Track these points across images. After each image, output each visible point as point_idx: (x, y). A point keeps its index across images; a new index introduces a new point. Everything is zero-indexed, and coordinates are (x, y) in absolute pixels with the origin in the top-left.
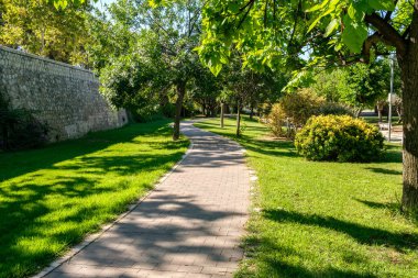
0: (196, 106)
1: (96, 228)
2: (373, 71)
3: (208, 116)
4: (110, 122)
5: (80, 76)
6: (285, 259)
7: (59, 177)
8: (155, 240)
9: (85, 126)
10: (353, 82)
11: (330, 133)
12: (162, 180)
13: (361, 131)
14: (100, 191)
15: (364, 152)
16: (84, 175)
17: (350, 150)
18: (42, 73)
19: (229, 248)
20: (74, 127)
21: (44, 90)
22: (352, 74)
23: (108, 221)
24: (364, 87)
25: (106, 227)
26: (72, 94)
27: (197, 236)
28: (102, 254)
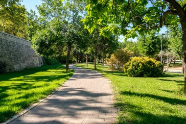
0: (74, 59)
1: (36, 101)
2: (153, 41)
3: (79, 63)
4: (35, 64)
5: (21, 42)
6: (141, 111)
7: (13, 83)
8: (69, 105)
9: (24, 66)
10: (145, 45)
11: (140, 64)
12: (65, 83)
13: (154, 63)
14: (35, 87)
15: (155, 73)
16: (26, 82)
17: (149, 72)
18: (3, 39)
19: (109, 108)
20: (18, 65)
21: (4, 47)
22: (144, 42)
23: (42, 98)
24: (150, 48)
25: (41, 101)
26: (18, 50)
27: (90, 103)
28: (41, 112)
